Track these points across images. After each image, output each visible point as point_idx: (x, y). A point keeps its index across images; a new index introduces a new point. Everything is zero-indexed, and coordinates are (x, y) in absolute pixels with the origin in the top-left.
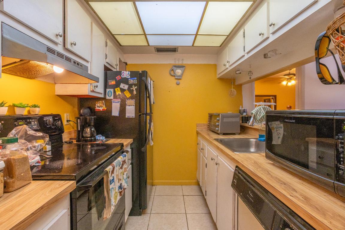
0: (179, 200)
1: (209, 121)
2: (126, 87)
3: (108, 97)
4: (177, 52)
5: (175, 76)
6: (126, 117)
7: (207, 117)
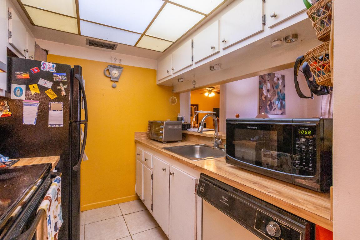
0: (119, 222)
1: (149, 129)
2: (49, 85)
4: (115, 49)
5: (110, 77)
6: (49, 126)
7: (147, 124)
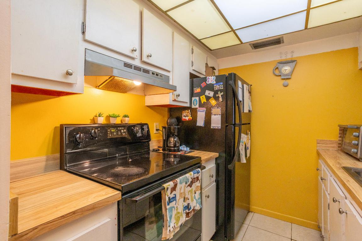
1: (340, 137)
2: (211, 94)
3: (193, 107)
4: (283, 42)
5: (280, 76)
6: (212, 127)
7: (337, 131)
